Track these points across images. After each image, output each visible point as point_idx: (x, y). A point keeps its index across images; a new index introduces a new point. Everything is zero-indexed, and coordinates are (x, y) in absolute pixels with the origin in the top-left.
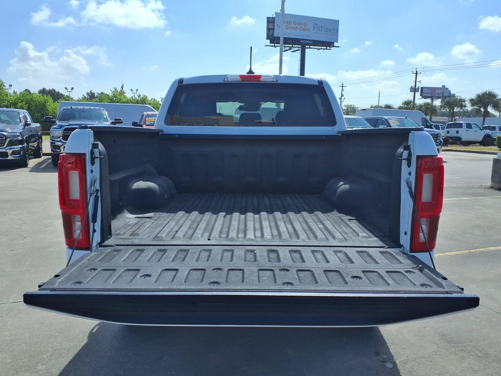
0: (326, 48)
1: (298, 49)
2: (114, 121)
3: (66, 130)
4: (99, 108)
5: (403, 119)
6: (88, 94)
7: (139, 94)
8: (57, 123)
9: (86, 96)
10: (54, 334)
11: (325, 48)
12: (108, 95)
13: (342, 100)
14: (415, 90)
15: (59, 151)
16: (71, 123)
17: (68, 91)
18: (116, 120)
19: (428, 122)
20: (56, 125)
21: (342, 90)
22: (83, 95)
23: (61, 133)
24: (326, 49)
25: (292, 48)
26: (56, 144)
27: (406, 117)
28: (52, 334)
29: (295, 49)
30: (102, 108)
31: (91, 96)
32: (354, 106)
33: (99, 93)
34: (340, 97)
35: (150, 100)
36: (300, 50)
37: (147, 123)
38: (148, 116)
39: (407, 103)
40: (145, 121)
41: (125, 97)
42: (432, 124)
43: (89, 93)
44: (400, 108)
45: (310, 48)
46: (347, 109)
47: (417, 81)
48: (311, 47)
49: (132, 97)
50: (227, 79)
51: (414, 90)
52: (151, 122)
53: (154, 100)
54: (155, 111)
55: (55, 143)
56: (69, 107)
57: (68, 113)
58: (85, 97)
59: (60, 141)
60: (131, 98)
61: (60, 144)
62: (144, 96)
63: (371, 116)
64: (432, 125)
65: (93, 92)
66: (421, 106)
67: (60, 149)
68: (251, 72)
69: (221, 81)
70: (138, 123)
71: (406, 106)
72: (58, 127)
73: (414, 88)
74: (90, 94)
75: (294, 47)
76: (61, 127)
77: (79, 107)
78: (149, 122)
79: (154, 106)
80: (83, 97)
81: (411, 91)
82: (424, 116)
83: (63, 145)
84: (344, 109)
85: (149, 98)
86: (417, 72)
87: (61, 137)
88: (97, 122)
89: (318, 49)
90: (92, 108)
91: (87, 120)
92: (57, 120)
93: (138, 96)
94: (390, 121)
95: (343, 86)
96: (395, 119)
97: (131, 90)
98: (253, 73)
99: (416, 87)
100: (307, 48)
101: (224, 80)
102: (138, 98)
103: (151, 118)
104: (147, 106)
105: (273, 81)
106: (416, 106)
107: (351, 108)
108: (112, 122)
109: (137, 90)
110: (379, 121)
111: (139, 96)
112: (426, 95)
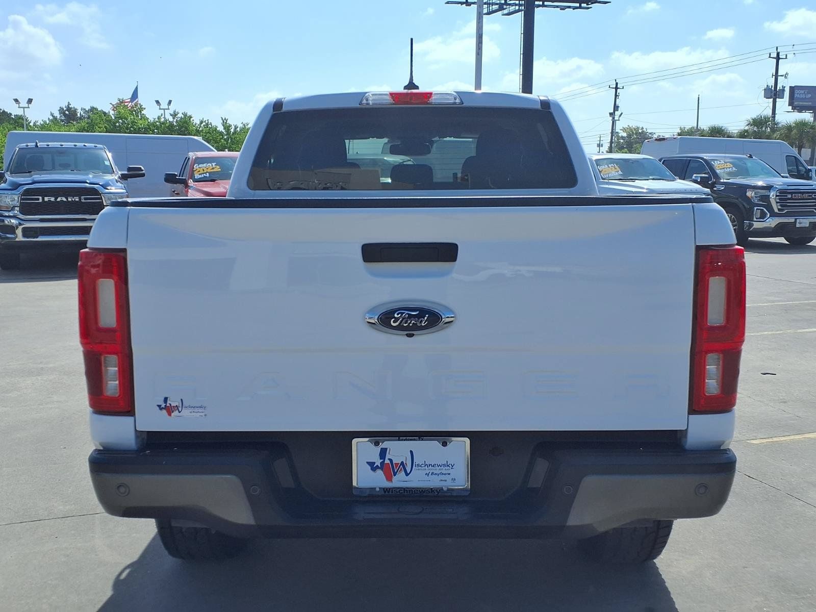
0: (580, 5)
1: (517, 8)
2: (126, 172)
3: (28, 192)
4: (93, 145)
5: (745, 159)
6: (61, 111)
7: (175, 112)
8: (7, 177)
9: (57, 115)
10: (50, 582)
11: (578, 5)
12: (105, 113)
13: (616, 118)
14: (775, 95)
15: (12, 238)
16: (37, 177)
17: (21, 105)
18: (129, 169)
19: (801, 163)
20: (5, 182)
21: (616, 96)
22: (52, 115)
23: (16, 199)
24: (580, 7)
25: (505, 7)
26: (6, 222)
27: (751, 155)
28: (45, 582)
29: (512, 8)
30: (101, 146)
31: (69, 115)
32: (645, 130)
33: (87, 109)
34: (612, 111)
35: (198, 123)
36: (522, 11)
37: (197, 176)
38: (200, 160)
39: (758, 122)
40: (192, 171)
41: (144, 118)
42: (809, 167)
43: (65, 109)
44: (743, 134)
45: (543, 6)
46: (629, 136)
47: (780, 74)
48: (546, 3)
49: (159, 118)
50: (367, 100)
51: (773, 93)
52: (206, 173)
53: (207, 124)
54: (213, 151)
55: (3, 221)
56: (32, 145)
57: (28, 156)
58: (55, 118)
59: (14, 217)
60: (157, 120)
61: (14, 221)
62: (185, 115)
63: (675, 153)
64: (810, 170)
65: (74, 108)
66: (789, 128)
67: (14, 233)
68: (411, 85)
69: (355, 104)
70: (176, 175)
71: (755, 129)
72: (10, 188)
73: (773, 89)
74: (67, 112)
75: (510, 4)
76: (16, 186)
77: (51, 144)
78: (201, 174)
79: (206, 136)
80: (51, 118)
81: (767, 97)
82: (795, 151)
83: (20, 224)
84: (623, 138)
85: (196, 120)
86: (778, 54)
87: (17, 209)
88: (91, 176)
89: (563, 8)
90: (79, 145)
91: (70, 171)
92: (7, 171)
93: (171, 115)
94: (716, 164)
95: (616, 88)
96: (727, 161)
97: (157, 102)
98: (417, 88)
99: (778, 88)
100: (539, 6)
101: (361, 102)
102: (171, 119)
103: (205, 165)
104: (194, 139)
105: (455, 103)
106: (779, 129)
107: (636, 134)
108: (122, 175)
109: (170, 102)
110: (692, 165)
111: (174, 115)
112: (801, 103)
